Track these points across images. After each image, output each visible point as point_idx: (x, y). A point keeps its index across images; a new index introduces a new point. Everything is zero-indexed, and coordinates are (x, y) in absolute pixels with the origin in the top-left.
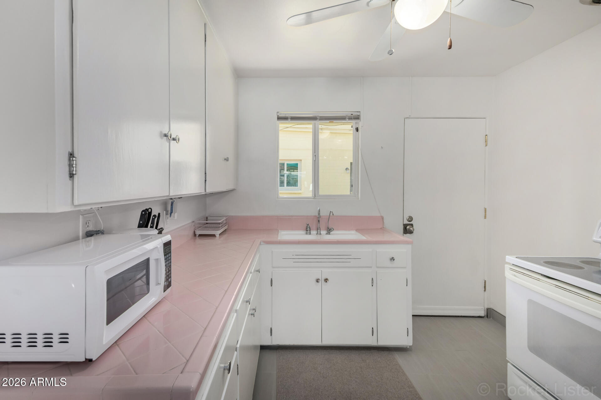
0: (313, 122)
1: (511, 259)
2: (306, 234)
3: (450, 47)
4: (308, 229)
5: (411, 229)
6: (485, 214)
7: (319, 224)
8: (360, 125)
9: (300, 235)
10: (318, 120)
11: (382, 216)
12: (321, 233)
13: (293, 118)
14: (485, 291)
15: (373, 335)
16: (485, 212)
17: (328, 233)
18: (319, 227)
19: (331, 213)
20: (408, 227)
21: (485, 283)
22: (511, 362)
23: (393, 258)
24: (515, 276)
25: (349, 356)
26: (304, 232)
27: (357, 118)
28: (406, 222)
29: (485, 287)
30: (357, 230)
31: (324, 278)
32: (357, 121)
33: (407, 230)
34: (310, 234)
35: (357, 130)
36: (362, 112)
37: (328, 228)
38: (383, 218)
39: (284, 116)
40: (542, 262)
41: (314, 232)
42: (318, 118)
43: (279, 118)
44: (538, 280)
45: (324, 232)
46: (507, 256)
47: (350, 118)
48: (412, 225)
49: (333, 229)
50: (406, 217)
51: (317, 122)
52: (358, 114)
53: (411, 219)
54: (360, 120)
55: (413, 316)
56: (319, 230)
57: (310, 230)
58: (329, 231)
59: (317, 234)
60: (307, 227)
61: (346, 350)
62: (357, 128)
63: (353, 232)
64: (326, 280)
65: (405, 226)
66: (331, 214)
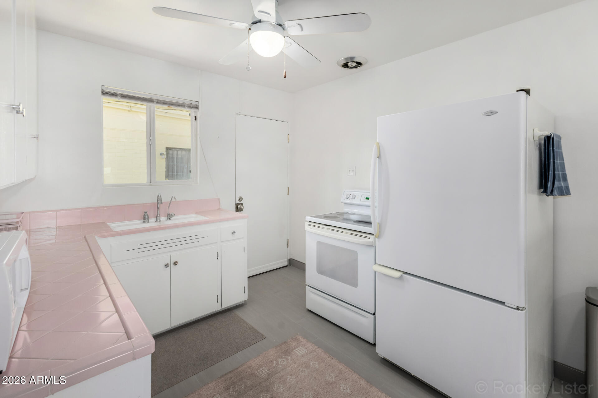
0: (149, 104)
1: (308, 218)
2: (144, 223)
3: (285, 77)
4: (146, 217)
5: (242, 207)
6: (288, 192)
7: (158, 211)
8: (199, 114)
9: (137, 224)
10: (155, 103)
11: (218, 198)
12: (161, 220)
13: (123, 96)
14: (288, 247)
15: (218, 302)
16: (288, 190)
17: (169, 219)
18: (158, 214)
19: (173, 198)
20: (239, 206)
21: (288, 241)
22: (308, 285)
23: (234, 231)
24: (310, 228)
25: (197, 328)
26: (142, 221)
27: (196, 107)
28: (238, 202)
29: (288, 244)
30: (197, 213)
31: (173, 261)
32: (195, 110)
33: (238, 209)
34: (148, 222)
35: (195, 118)
36: (200, 103)
37: (168, 214)
38: (219, 200)
39: (112, 91)
40: (322, 217)
41: (152, 220)
42: (155, 100)
43: (104, 93)
44: (322, 228)
45: (163, 219)
46: (306, 217)
47: (189, 107)
48: (242, 204)
49: (174, 214)
50: (238, 198)
51: (152, 105)
52: (197, 104)
53: (241, 199)
54: (199, 109)
55: (248, 277)
56: (158, 218)
57: (148, 218)
58: (169, 216)
59: (156, 221)
60: (145, 215)
61: (194, 324)
62: (195, 117)
63: (194, 215)
64: (175, 263)
65: (237, 205)
66: (173, 200)
